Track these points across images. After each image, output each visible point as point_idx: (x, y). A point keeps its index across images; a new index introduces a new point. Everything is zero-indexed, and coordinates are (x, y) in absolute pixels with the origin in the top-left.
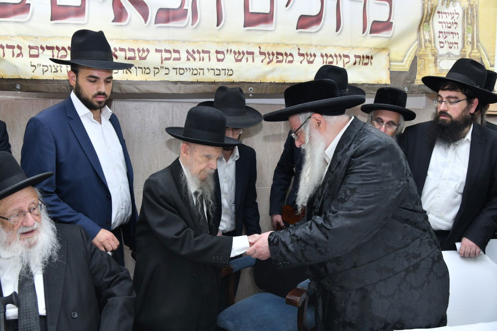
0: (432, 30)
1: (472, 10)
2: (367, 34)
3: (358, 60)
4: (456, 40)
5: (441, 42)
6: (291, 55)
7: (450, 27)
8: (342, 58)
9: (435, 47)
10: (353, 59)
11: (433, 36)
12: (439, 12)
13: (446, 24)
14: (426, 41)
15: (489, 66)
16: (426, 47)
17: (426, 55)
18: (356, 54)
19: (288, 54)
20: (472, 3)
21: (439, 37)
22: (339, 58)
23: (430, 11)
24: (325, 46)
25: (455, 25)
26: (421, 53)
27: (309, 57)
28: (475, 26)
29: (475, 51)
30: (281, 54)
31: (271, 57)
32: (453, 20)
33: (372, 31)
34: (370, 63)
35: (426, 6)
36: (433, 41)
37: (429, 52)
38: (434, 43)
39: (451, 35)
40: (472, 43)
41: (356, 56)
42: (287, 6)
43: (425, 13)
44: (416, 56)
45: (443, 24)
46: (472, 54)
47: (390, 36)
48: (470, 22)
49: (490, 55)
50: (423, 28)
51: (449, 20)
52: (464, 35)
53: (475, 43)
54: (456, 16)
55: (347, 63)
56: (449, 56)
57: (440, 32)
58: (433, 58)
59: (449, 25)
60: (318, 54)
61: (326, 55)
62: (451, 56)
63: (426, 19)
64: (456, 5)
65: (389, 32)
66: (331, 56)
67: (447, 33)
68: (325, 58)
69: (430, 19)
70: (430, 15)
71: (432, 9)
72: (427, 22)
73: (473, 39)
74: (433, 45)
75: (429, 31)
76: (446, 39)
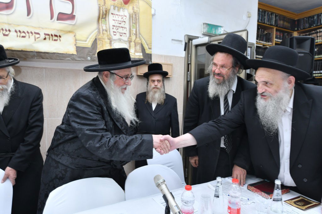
0: (108, 24)
1: (136, 15)
2: (54, 20)
3: (47, 37)
4: (124, 31)
5: (114, 32)
7: (120, 24)
8: (34, 34)
9: (110, 34)
10: (43, 36)
11: (108, 28)
12: (112, 14)
13: (118, 22)
14: (103, 30)
15: (148, 48)
16: (103, 34)
17: (104, 39)
18: (46, 33)
20: (135, 11)
21: (113, 29)
22: (30, 34)
23: (105, 12)
24: (18, 25)
25: (124, 23)
26: (100, 37)
27: (5, 31)
28: (138, 25)
29: (138, 39)
32: (122, 20)
33: (58, 19)
34: (59, 40)
35: (101, 8)
36: (108, 30)
37: (105, 37)
38: (110, 32)
39: (121, 28)
40: (136, 34)
41: (45, 34)
43: (101, 13)
44: (96, 39)
45: (116, 21)
46: (136, 41)
47: (73, 23)
48: (134, 22)
49: (148, 42)
50: (101, 22)
51: (120, 19)
52: (130, 29)
53: (138, 35)
54: (124, 17)
55: (37, 38)
56: (120, 41)
57: (113, 26)
58: (109, 41)
59: (120, 22)
60: (13, 30)
61: (20, 31)
62: (122, 41)
63: (103, 15)
64: (125, 11)
65: (73, 21)
66: (24, 32)
67: (118, 26)
68: (19, 33)
69: (106, 17)
70: (106, 15)
71: (106, 11)
72: (104, 19)
73: (136, 32)
74: (109, 33)
75: (106, 24)
76: (118, 30)
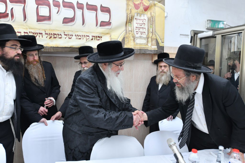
0: (132, 26)
1: (152, 18)
2: (98, 27)
3: (94, 38)
4: (144, 31)
5: (137, 32)
6: (61, 35)
7: (141, 25)
8: (86, 37)
9: (134, 33)
10: (91, 38)
11: (133, 29)
12: (136, 19)
13: (140, 24)
14: (129, 31)
15: (161, 42)
16: (129, 33)
17: (129, 37)
18: (93, 35)
19: (59, 34)
20: (152, 15)
21: (136, 29)
22: (84, 37)
23: (130, 18)
24: (77, 32)
25: (144, 25)
26: (127, 36)
27: (69, 36)
28: (154, 25)
29: (154, 36)
30: (56, 34)
31: (51, 35)
32: (143, 23)
33: (101, 26)
34: (100, 39)
35: (128, 16)
36: (133, 31)
37: (131, 35)
38: (134, 32)
39: (142, 29)
40: (152, 32)
41: (93, 36)
42: (57, 13)
43: (128, 19)
44: (124, 38)
45: (138, 24)
46: (152, 37)
47: (110, 28)
48: (151, 23)
49: (161, 38)
50: (128, 25)
51: (141, 22)
52: (148, 29)
53: (154, 33)
54: (144, 21)
55: (88, 39)
56: (141, 38)
57: (136, 27)
58: (133, 38)
59: (141, 24)
60: (74, 35)
61: (78, 35)
62: (142, 38)
63: (129, 21)
64: (145, 16)
65: (109, 26)
66: (80, 36)
67: (140, 28)
68: (77, 36)
69: (131, 22)
70: (131, 20)
71: (132, 17)
72: (130, 23)
73: (153, 31)
74: (133, 33)
75: (131, 27)
76: (139, 30)
